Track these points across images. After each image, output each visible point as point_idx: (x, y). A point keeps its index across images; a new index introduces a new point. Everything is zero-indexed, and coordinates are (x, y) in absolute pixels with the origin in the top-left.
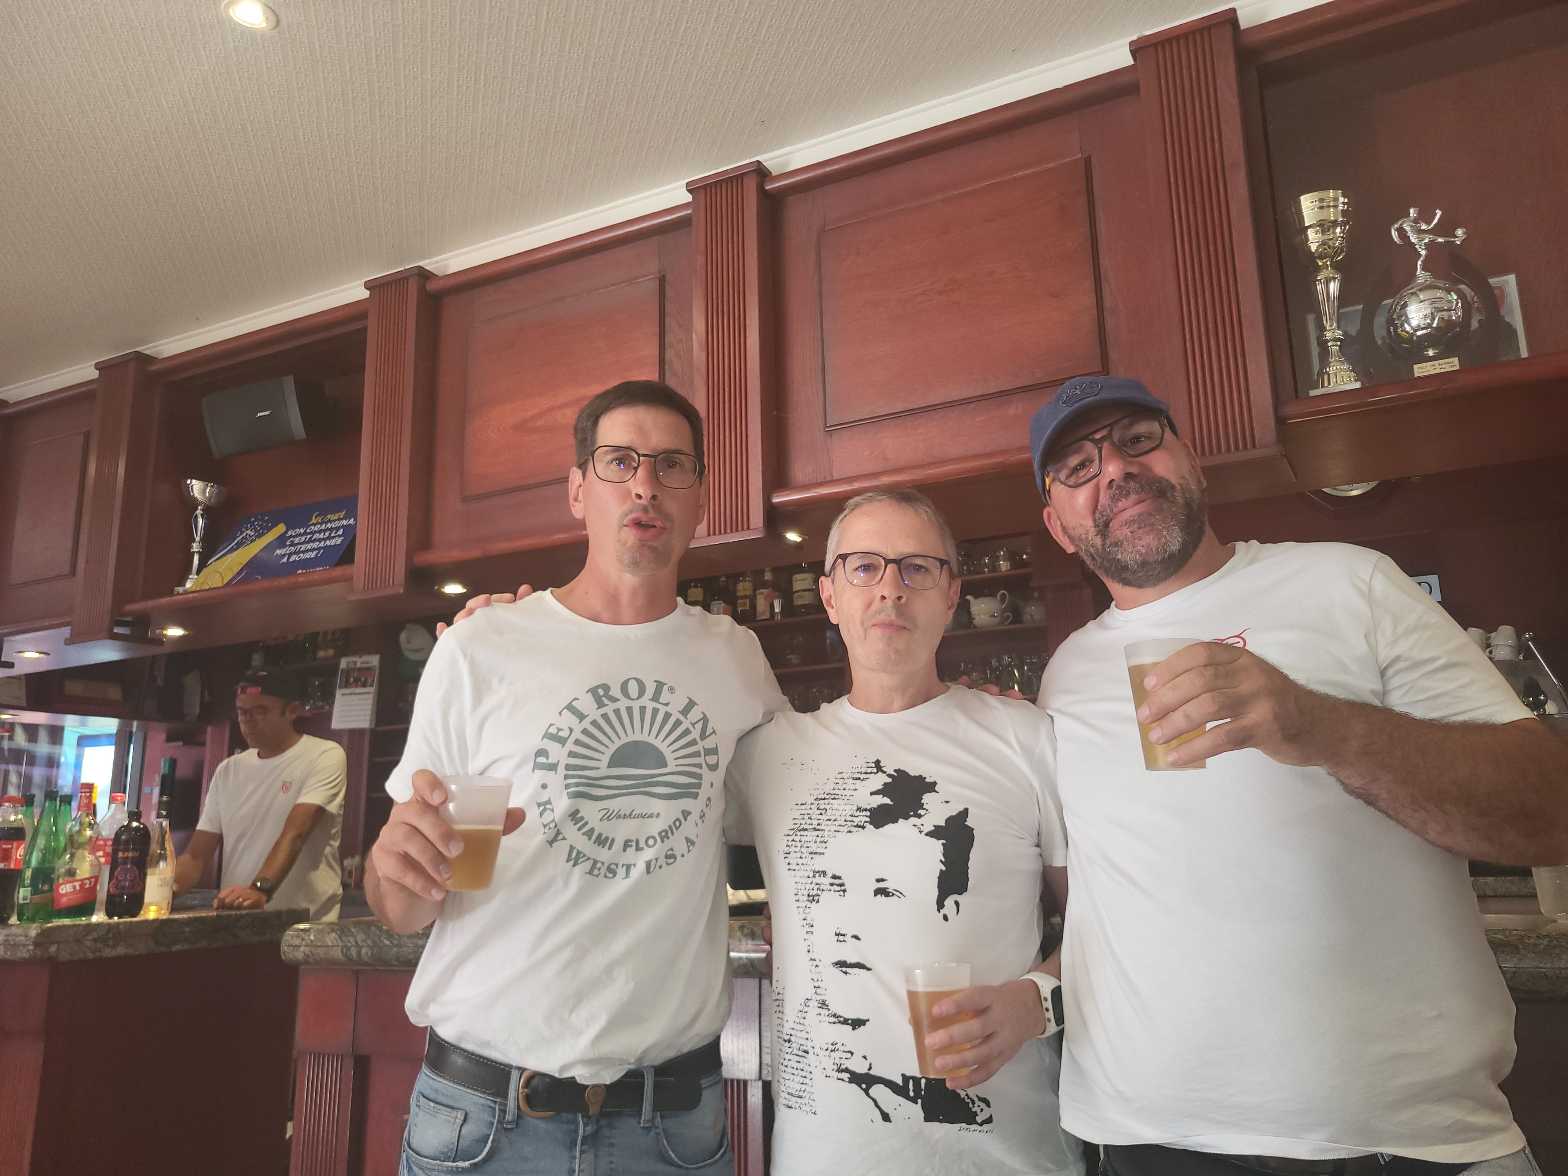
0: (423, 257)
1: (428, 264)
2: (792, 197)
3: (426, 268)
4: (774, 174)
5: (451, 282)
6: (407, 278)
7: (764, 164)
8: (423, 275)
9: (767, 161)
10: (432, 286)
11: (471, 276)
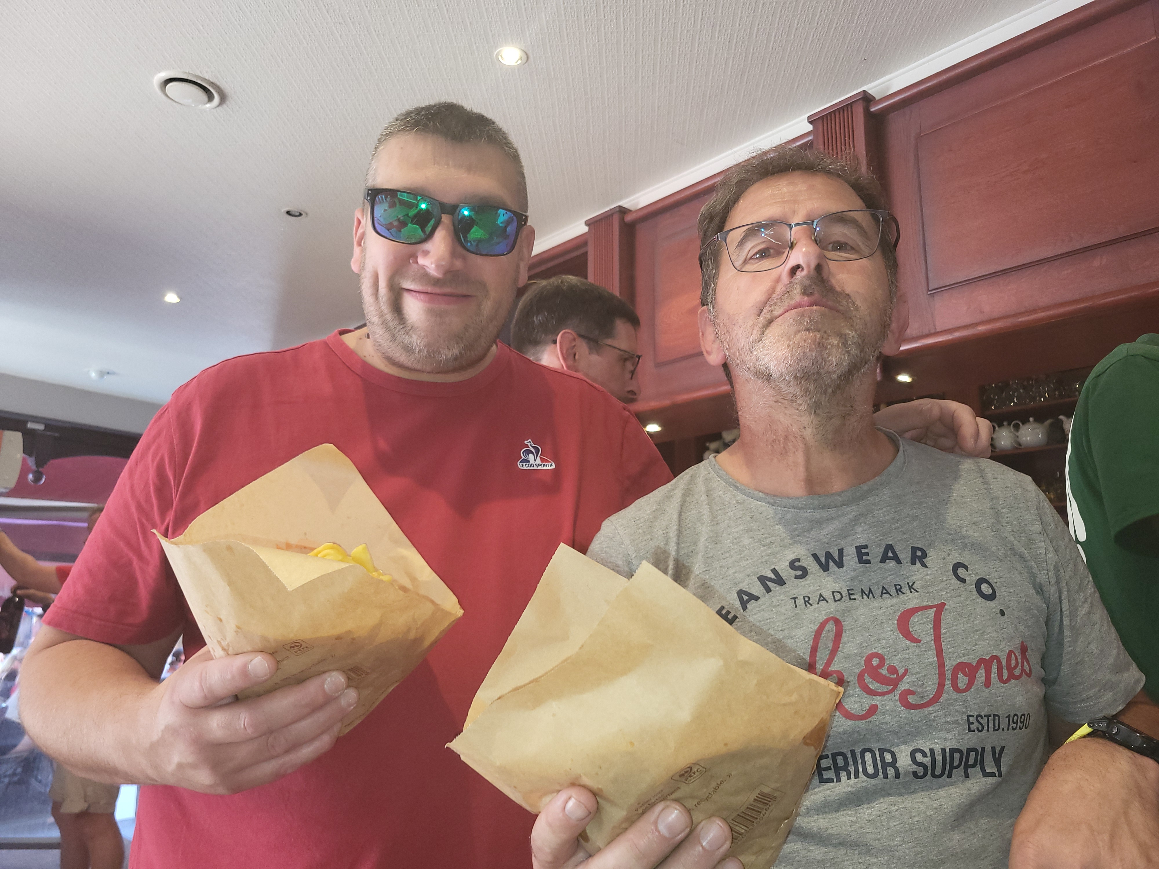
0: (621, 198)
1: (626, 203)
2: (893, 114)
3: (624, 206)
4: (877, 98)
5: (641, 213)
6: (612, 215)
7: (869, 92)
8: (623, 211)
9: (871, 89)
10: (629, 218)
11: (654, 208)
